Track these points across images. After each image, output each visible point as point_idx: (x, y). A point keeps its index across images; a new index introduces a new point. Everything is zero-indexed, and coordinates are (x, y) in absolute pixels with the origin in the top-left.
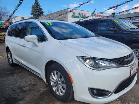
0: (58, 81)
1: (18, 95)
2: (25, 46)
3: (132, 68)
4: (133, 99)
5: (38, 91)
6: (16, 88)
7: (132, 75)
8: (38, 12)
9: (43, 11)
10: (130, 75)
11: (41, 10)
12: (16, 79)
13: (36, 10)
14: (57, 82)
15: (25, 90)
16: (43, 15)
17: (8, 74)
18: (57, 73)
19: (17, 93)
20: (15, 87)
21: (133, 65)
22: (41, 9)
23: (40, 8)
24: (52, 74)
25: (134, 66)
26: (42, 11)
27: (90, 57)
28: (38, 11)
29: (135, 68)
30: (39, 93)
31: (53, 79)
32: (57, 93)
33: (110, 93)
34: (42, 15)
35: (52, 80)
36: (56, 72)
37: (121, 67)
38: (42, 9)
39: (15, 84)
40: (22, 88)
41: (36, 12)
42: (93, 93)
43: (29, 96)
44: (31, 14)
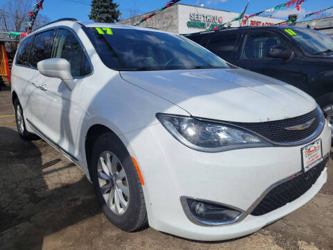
0: (114, 179)
1: (21, 209)
2: (45, 88)
3: (309, 151)
4: (308, 231)
5: (71, 201)
6: (20, 191)
7: (306, 170)
8: (108, 12)
9: (118, 12)
10: (300, 169)
11: (113, 8)
12: (25, 171)
13: (102, 9)
14: (112, 179)
15: (41, 196)
16: (117, 21)
17: (12, 157)
18: (111, 158)
19: (19, 204)
20: (18, 190)
21: (313, 143)
22: (114, 6)
23: (111, 4)
24: (101, 159)
25: (315, 145)
26: (117, 9)
27: (191, 116)
28: (106, 10)
29: (319, 152)
30: (73, 205)
31: (103, 172)
32: (113, 208)
33: (241, 213)
34: (115, 21)
35: (101, 174)
36: (108, 155)
37: (275, 146)
38: (117, 7)
39: (20, 182)
40: (36, 192)
41: (103, 12)
42: (193, 211)
43: (47, 211)
44: (90, 18)
